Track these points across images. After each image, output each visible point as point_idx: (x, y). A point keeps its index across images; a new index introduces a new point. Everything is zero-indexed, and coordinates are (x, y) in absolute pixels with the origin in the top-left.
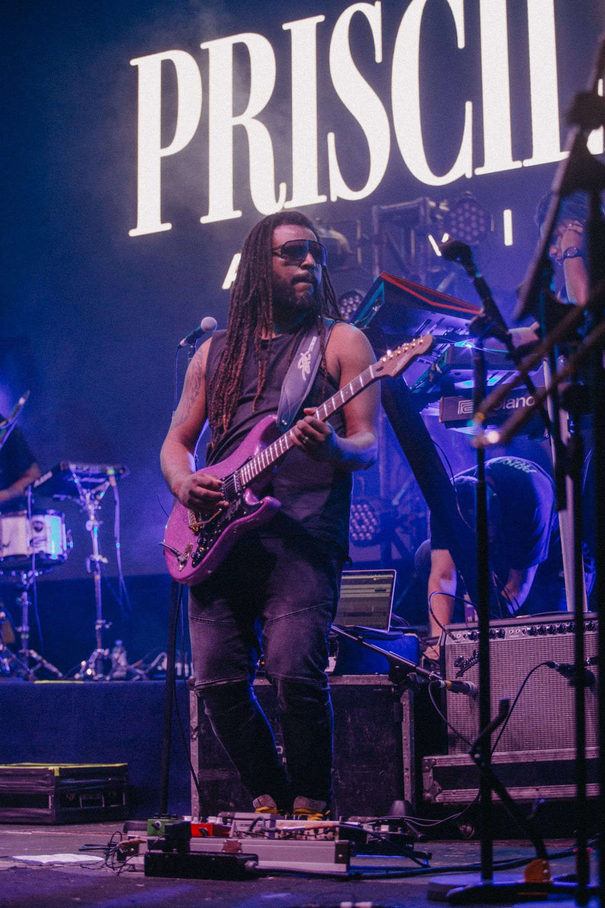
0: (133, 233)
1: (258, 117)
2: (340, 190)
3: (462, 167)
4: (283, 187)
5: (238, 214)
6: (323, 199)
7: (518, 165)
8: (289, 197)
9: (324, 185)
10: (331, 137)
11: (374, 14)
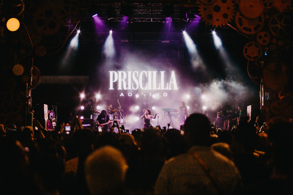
0: (109, 89)
1: (124, 80)
2: (133, 88)
3: (146, 88)
4: (127, 87)
5: (122, 89)
6: (131, 89)
7: (152, 89)
8: (128, 88)
9: (132, 88)
10: (132, 83)
11: (137, 72)
